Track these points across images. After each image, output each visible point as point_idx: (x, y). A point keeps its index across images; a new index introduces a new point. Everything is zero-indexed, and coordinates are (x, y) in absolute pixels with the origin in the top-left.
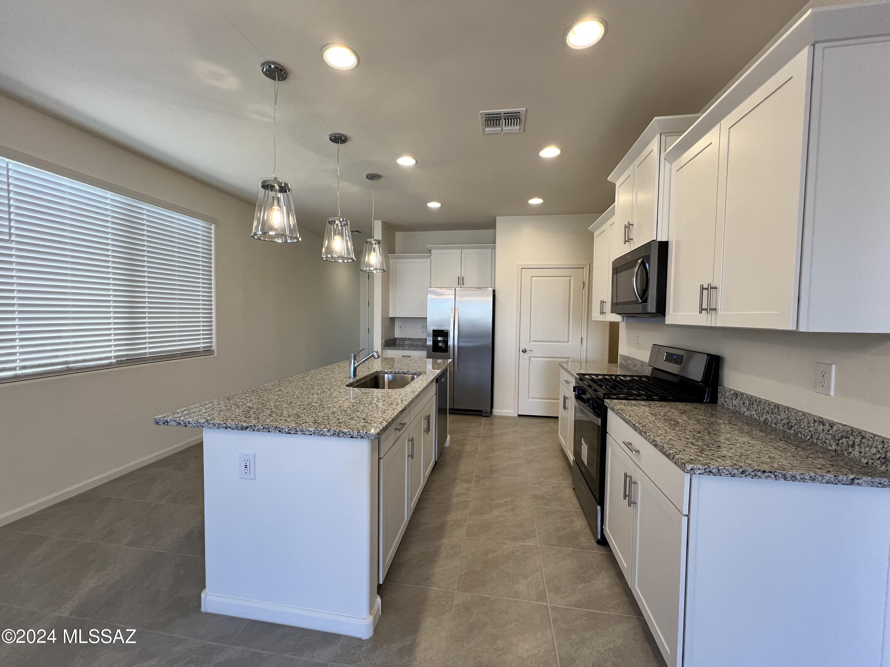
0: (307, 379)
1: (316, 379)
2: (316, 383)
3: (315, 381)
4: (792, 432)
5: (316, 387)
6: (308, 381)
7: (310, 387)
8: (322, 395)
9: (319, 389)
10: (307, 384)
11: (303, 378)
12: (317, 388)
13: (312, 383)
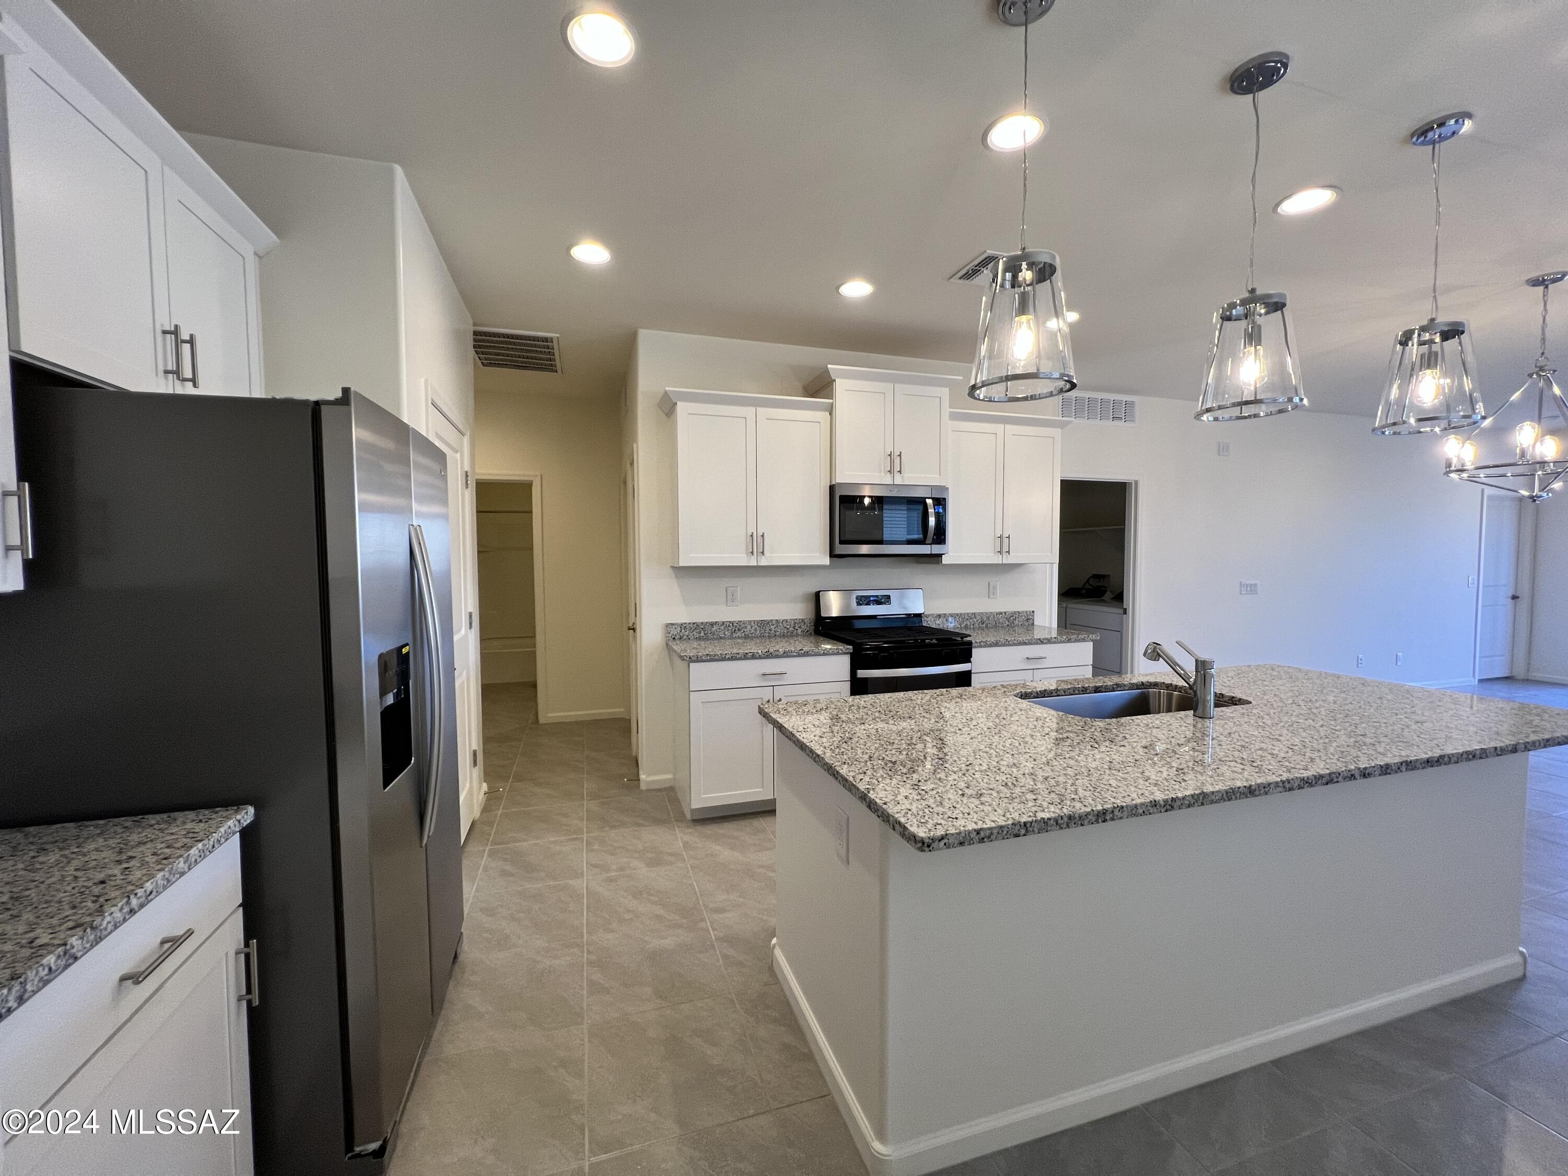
0: (1347, 740)
1: (1318, 731)
2: (1321, 723)
3: (1322, 726)
4: (984, 625)
5: (1323, 713)
6: (1343, 732)
7: (1339, 716)
8: (1316, 698)
9: (1317, 708)
10: (1347, 724)
11: (1358, 745)
12: (1322, 709)
13: (1333, 723)
